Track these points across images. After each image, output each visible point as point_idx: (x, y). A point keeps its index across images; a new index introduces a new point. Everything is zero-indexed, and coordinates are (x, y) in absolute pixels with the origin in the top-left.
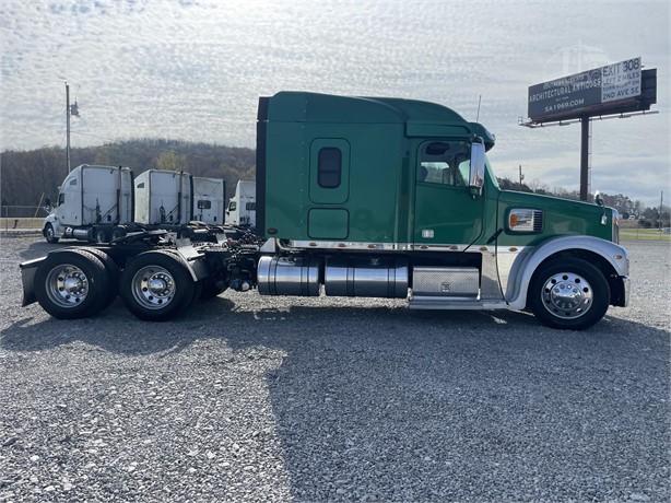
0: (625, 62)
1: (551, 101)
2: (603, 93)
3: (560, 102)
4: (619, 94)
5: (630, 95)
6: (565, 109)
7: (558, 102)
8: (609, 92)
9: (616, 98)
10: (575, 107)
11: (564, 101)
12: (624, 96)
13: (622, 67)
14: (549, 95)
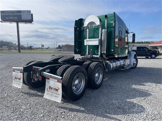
0: (27, 11)
1: (8, 16)
2: (22, 17)
3: (11, 17)
4: (26, 18)
5: (29, 19)
6: (12, 19)
7: (10, 17)
8: (24, 17)
9: (25, 19)
10: (15, 19)
11: (12, 17)
12: (27, 19)
13: (26, 12)
14: (7, 14)
